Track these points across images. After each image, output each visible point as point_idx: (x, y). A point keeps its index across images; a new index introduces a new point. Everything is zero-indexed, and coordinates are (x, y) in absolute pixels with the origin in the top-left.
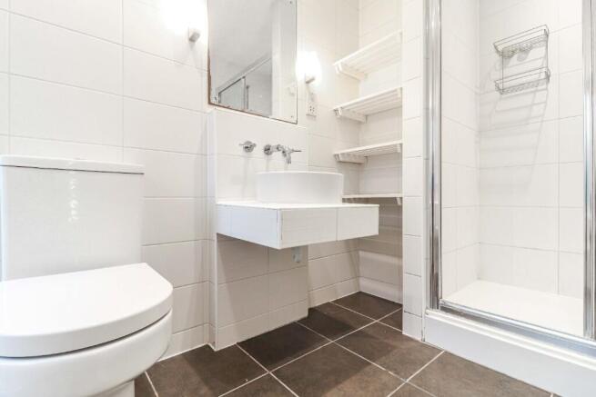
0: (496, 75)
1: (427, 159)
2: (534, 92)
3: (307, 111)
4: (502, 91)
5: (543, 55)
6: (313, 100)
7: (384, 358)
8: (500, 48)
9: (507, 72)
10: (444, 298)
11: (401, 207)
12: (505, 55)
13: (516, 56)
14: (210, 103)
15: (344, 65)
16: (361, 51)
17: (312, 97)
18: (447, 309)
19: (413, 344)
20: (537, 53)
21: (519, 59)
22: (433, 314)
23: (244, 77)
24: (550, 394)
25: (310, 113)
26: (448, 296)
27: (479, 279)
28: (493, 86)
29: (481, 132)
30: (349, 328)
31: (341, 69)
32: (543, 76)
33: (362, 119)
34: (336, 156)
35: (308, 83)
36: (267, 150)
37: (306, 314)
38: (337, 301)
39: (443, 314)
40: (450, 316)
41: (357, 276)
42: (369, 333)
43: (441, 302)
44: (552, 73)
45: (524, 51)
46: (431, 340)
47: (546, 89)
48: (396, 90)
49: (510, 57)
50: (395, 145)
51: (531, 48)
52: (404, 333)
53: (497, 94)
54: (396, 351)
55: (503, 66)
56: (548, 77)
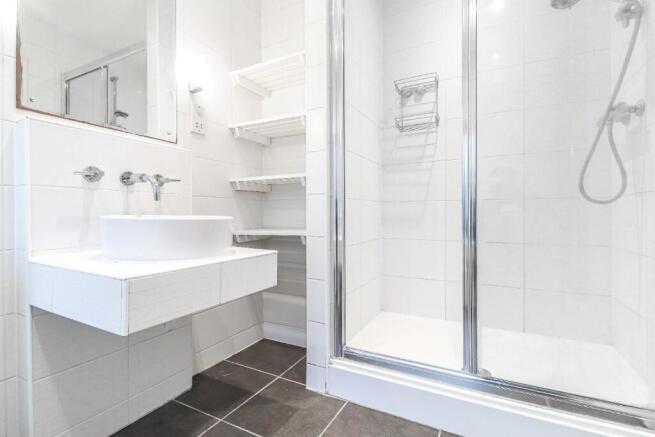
0: (397, 112)
1: (331, 197)
2: (428, 133)
3: (192, 127)
4: (401, 128)
5: (434, 100)
6: (200, 114)
7: (282, 429)
8: (400, 87)
9: (407, 111)
10: (348, 345)
11: (305, 246)
12: (405, 94)
13: (412, 97)
14: (19, 106)
15: (243, 77)
16: (263, 64)
17: (199, 111)
18: (350, 356)
19: (316, 400)
20: (429, 97)
21: (416, 100)
22: (337, 363)
23: (106, 67)
24: (437, 430)
25: (197, 130)
26: (352, 342)
27: (383, 310)
28: (393, 123)
29: (384, 165)
30: (245, 394)
31: (238, 81)
32: (434, 120)
33: (265, 142)
34: (233, 184)
35: (193, 92)
36: (126, 178)
37: (188, 386)
38: (233, 358)
39: (347, 362)
40: (353, 363)
41: (259, 321)
42: (268, 396)
43: (344, 349)
44: (442, 117)
45: (420, 93)
46: (335, 392)
47: (436, 132)
48: (299, 117)
49: (408, 97)
50: (299, 178)
51: (425, 91)
52: (307, 388)
53: (397, 131)
54: (296, 415)
55: (403, 105)
56: (437, 121)
